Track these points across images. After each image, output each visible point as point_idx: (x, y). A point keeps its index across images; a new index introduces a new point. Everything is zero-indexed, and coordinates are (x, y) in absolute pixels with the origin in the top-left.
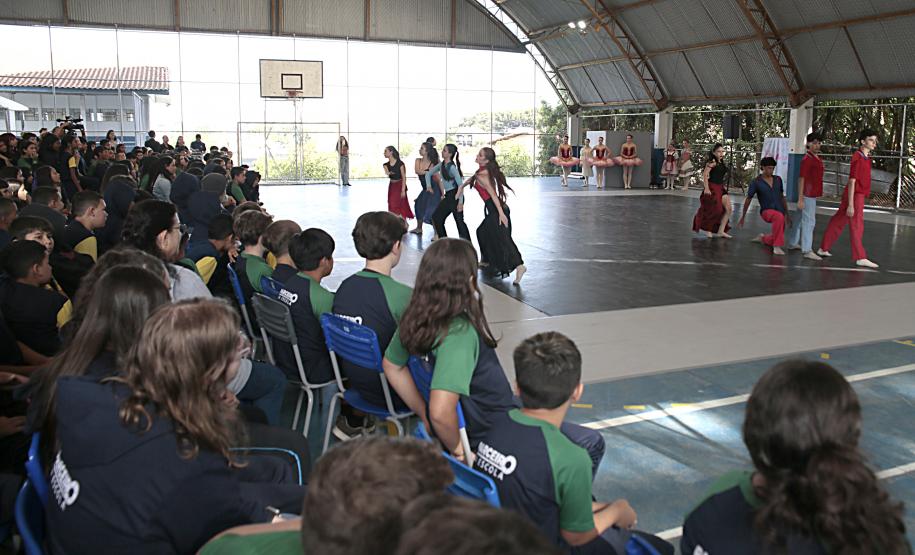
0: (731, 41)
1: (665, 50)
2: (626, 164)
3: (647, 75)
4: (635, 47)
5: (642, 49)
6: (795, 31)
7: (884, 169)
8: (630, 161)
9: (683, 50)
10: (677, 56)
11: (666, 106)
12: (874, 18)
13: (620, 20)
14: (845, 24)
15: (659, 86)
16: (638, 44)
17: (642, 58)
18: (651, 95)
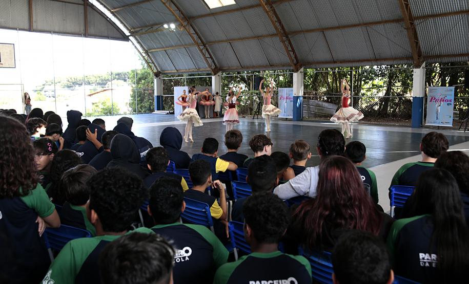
0: (258, 37)
1: (219, 42)
2: (206, 105)
3: (207, 55)
4: (201, 40)
5: (204, 41)
6: (296, 33)
7: (331, 102)
8: (208, 103)
9: (230, 41)
10: (226, 45)
11: (218, 72)
12: (338, 28)
13: (193, 24)
14: (323, 30)
15: (213, 61)
16: (202, 38)
17: (204, 45)
18: (210, 66)
